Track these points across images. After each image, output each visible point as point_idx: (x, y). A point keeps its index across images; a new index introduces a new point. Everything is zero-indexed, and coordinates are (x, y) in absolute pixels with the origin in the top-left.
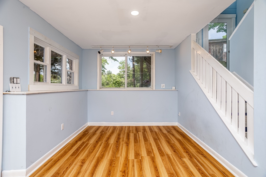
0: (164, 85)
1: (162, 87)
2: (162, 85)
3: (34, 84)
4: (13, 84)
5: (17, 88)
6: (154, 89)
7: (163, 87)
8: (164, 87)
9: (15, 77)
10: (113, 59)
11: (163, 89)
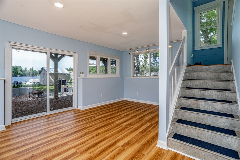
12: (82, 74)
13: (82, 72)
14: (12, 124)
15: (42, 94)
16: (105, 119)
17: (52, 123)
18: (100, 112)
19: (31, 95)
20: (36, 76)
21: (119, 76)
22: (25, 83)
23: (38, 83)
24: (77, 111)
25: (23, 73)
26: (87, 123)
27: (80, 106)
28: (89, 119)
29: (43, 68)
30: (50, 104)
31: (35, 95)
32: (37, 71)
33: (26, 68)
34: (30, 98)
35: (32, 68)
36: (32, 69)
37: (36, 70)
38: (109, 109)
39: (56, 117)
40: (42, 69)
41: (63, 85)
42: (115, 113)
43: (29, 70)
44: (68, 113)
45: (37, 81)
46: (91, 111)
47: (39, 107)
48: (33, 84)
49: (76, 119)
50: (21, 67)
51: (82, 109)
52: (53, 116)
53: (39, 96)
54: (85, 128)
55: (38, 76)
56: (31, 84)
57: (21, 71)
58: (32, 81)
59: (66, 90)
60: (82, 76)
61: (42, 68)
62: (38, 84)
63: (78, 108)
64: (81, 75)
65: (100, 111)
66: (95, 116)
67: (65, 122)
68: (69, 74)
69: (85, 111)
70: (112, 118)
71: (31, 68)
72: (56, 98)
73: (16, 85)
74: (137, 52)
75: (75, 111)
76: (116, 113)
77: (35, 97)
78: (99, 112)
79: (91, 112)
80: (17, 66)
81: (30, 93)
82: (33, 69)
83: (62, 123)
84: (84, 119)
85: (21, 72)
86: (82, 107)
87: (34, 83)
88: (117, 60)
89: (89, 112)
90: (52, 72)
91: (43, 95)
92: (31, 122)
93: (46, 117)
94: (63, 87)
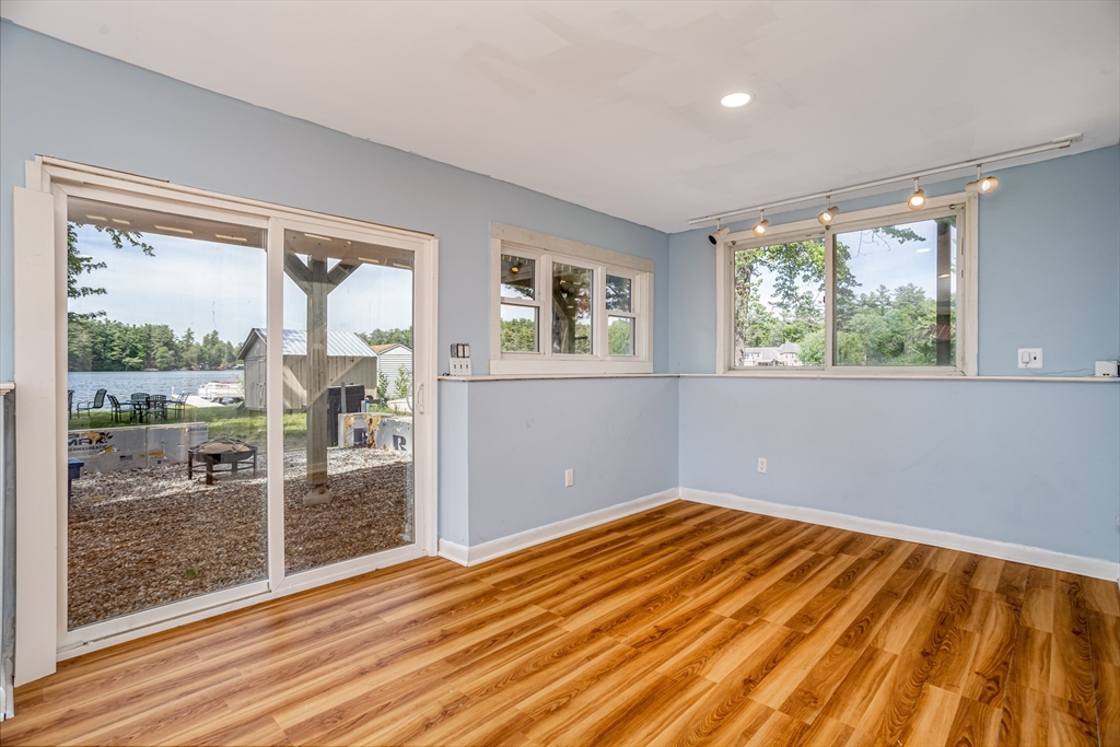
0: (1038, 352)
1: (1021, 365)
2: (1021, 351)
3: (502, 358)
4: (456, 359)
5: (464, 367)
6: (972, 373)
7: (1029, 366)
8: (1038, 364)
9: (460, 342)
10: (896, 233)
11: (1034, 372)
12: (461, 354)
13: (460, 348)
14: (61, 666)
15: (251, 459)
16: (624, 641)
17: (299, 672)
18: (575, 583)
19: (195, 463)
20: (230, 369)
21: (648, 368)
22: (180, 403)
23: (238, 400)
24: (437, 573)
25: (176, 354)
26: (518, 676)
27: (451, 543)
28: (526, 641)
29: (258, 330)
30: (286, 519)
31: (215, 467)
32: (235, 345)
33: (189, 335)
34: (190, 478)
35: (215, 333)
36: (212, 340)
37: (229, 343)
38: (619, 564)
39: (324, 621)
40: (254, 337)
41: (348, 412)
42: (664, 591)
43: (201, 343)
44: (391, 587)
45: (231, 391)
46: (519, 578)
47: (233, 536)
48: (217, 405)
49: (446, 637)
50: (171, 328)
51: (464, 563)
52: (303, 609)
53: (235, 469)
54: (517, 720)
55: (239, 368)
56: (208, 404)
57: (169, 344)
58: (212, 390)
59: (366, 437)
60: (461, 369)
61: (253, 330)
62: (235, 405)
63: (441, 554)
64: (458, 361)
65: (574, 573)
66: (554, 616)
67: (380, 665)
68: (374, 360)
69: (482, 576)
70: (663, 633)
71: (211, 333)
72: (317, 486)
73: (140, 409)
74: (760, 229)
75: (425, 577)
76: (676, 592)
77: (214, 474)
78: (566, 580)
79: (520, 582)
80: (152, 324)
81: (191, 456)
82: (219, 336)
83: (363, 673)
84: (494, 641)
85: (170, 349)
86: (466, 549)
87: (221, 399)
88: (638, 278)
89: (511, 581)
90: (299, 348)
91: (254, 467)
92: (177, 654)
93: (264, 619)
94: (347, 422)
